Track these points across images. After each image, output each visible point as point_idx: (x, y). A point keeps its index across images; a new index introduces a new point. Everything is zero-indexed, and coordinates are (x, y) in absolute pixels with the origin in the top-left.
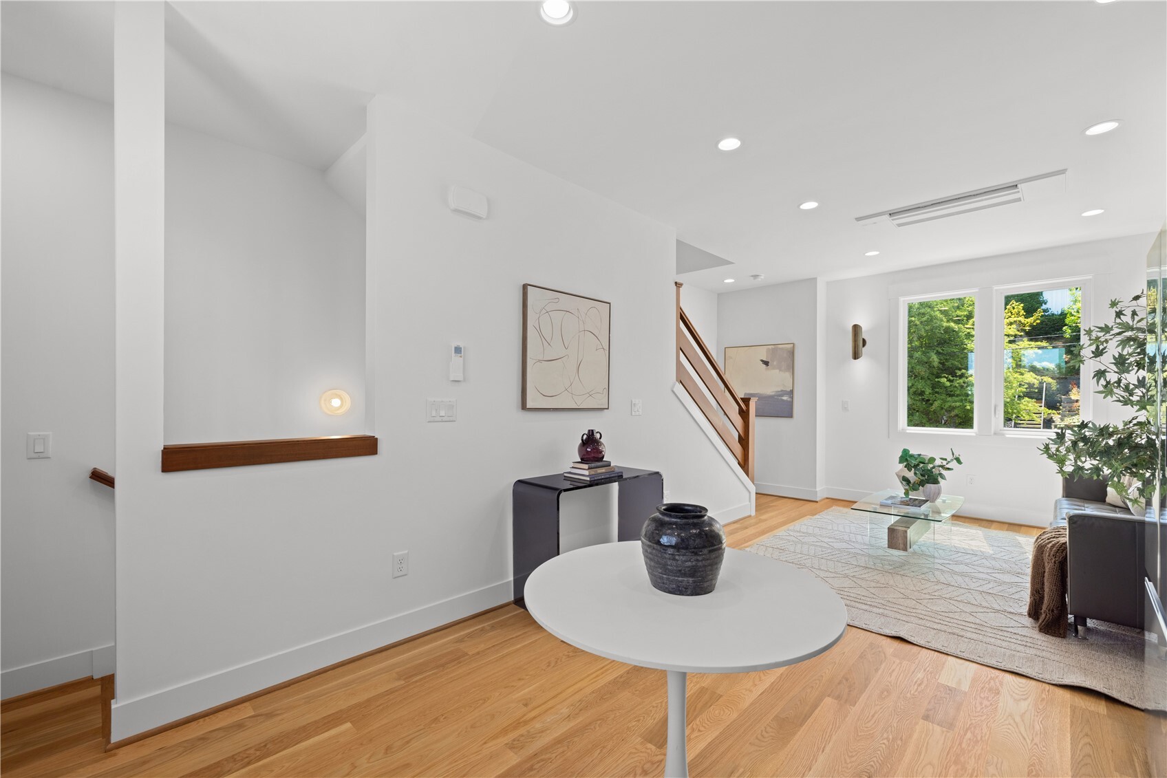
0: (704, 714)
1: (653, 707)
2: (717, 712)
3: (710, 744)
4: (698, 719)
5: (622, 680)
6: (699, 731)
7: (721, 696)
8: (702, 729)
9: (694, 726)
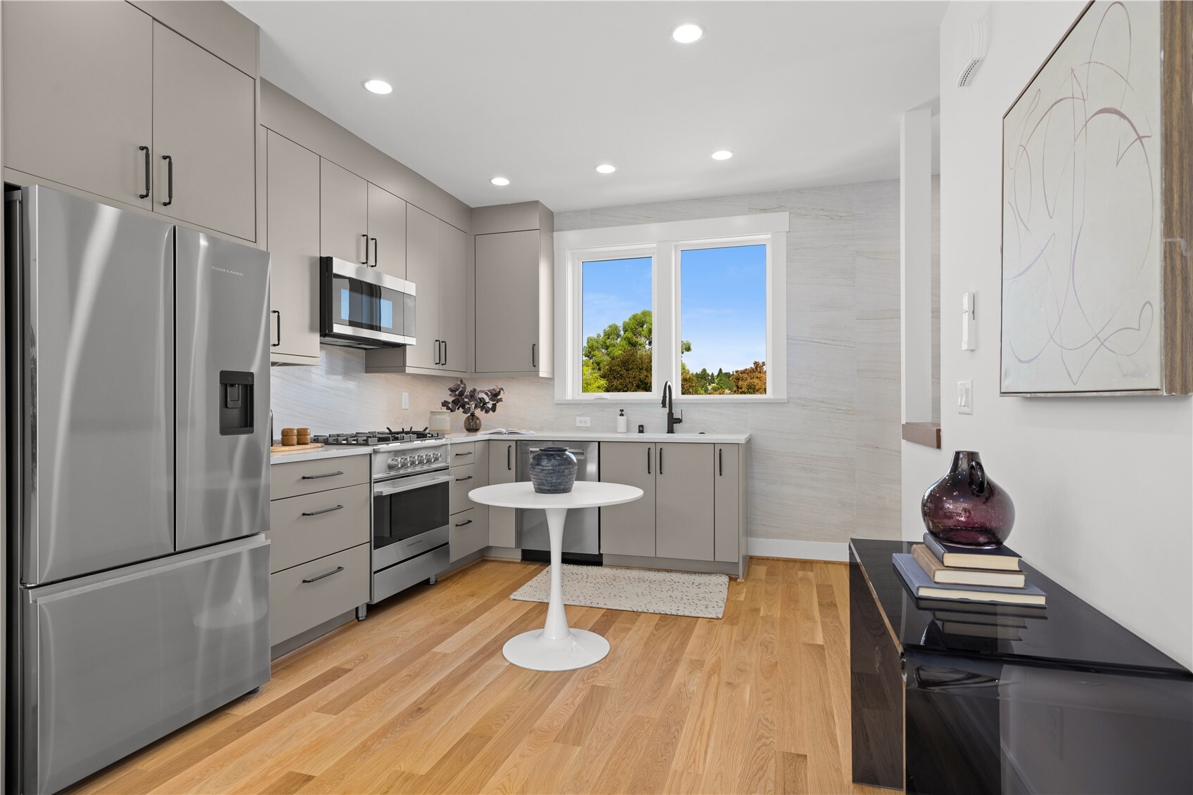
0: (568, 718)
1: (620, 711)
2: (556, 724)
3: (555, 698)
4: (571, 713)
5: (674, 728)
6: (567, 705)
7: (555, 741)
8: (565, 707)
9: (572, 706)
